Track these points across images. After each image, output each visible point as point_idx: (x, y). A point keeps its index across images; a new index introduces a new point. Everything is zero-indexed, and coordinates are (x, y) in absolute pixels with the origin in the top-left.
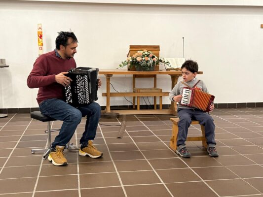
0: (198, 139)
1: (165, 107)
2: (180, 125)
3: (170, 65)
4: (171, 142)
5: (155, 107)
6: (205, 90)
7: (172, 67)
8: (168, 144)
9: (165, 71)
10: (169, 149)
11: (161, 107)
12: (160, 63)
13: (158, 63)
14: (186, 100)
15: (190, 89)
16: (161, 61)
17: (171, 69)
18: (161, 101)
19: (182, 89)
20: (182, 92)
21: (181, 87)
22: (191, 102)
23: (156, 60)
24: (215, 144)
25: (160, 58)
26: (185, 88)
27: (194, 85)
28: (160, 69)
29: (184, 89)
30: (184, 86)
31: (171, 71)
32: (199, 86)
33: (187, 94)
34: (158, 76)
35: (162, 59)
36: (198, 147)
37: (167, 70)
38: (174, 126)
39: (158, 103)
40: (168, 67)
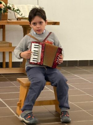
0: (50, 103)
1: (15, 65)
2: (33, 88)
3: (20, 14)
4: (18, 107)
5: (4, 65)
6: (57, 44)
7: (23, 15)
8: (14, 109)
9: (16, 21)
10: (16, 115)
11: (10, 65)
12: (9, 10)
13: (5, 11)
14: (36, 57)
15: (39, 43)
16: (10, 8)
17: (22, 18)
18: (10, 57)
19: (30, 44)
20: (31, 47)
21: (29, 41)
22: (41, 59)
23: (4, 7)
24: (69, 108)
25: (8, 5)
26: (33, 42)
27: (44, 38)
28: (9, 18)
29: (33, 44)
30: (32, 40)
31: (22, 21)
32: (50, 39)
33: (36, 49)
34: (7, 26)
35: (11, 6)
36: (50, 112)
37: (18, 19)
38: (21, 88)
39: (7, 60)
40: (19, 16)
